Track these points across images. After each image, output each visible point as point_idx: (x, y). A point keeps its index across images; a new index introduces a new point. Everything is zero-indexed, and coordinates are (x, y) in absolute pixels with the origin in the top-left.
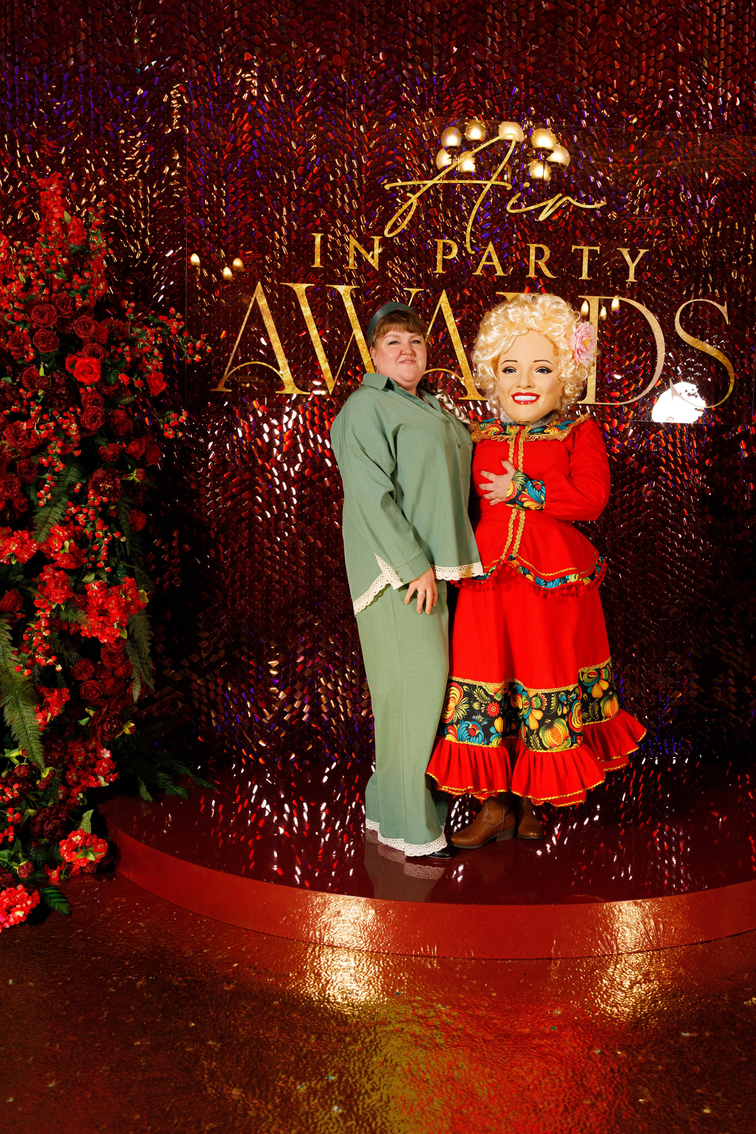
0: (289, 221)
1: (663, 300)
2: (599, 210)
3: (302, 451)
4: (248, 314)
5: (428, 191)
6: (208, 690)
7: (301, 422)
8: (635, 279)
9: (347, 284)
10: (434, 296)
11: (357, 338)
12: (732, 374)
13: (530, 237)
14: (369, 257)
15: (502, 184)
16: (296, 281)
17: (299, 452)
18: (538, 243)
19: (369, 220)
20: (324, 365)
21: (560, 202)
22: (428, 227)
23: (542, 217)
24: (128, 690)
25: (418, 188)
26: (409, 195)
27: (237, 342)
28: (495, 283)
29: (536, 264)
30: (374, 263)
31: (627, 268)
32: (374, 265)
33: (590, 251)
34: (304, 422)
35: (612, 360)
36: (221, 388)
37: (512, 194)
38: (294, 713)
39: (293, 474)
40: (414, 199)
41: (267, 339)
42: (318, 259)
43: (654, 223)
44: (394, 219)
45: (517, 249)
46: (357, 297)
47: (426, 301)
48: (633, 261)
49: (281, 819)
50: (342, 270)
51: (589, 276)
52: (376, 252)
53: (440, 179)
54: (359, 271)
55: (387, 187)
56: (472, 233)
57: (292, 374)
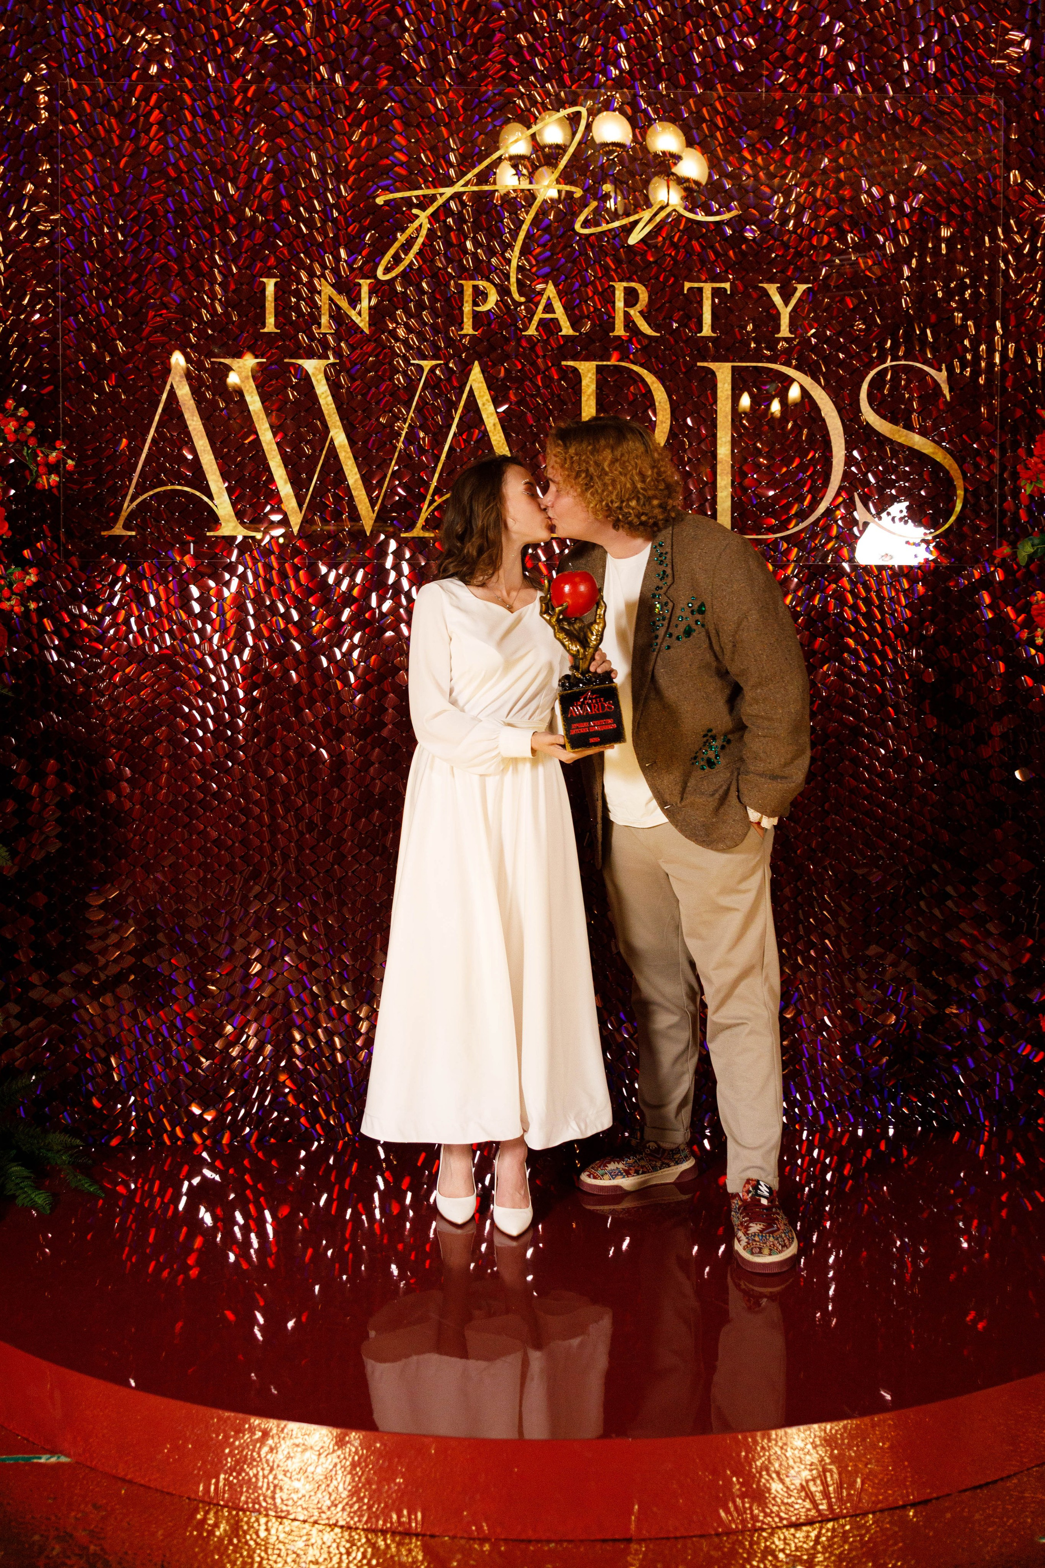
0: (226, 262)
1: (840, 365)
2: (727, 224)
3: (253, 627)
4: (160, 410)
5: (446, 204)
6: (106, 1020)
7: (251, 580)
8: (791, 332)
9: (320, 358)
10: (462, 371)
11: (336, 443)
12: (959, 483)
13: (615, 271)
14: (353, 314)
15: (567, 188)
16: (235, 355)
17: (248, 628)
18: (630, 280)
19: (352, 253)
20: (285, 488)
21: (663, 214)
22: (450, 262)
23: (634, 239)
25: (430, 200)
26: (414, 211)
27: (144, 456)
28: (560, 348)
29: (627, 315)
30: (362, 322)
31: (777, 316)
32: (361, 325)
33: (714, 290)
34: (256, 580)
35: (757, 464)
36: (118, 530)
37: (582, 203)
38: (246, 1059)
39: (238, 667)
40: (423, 217)
41: (193, 451)
42: (270, 320)
44: (392, 251)
45: (595, 291)
46: (337, 378)
47: (449, 380)
48: (786, 304)
49: (229, 1234)
50: (311, 337)
51: (713, 330)
52: (364, 304)
53: (465, 185)
54: (338, 337)
55: (380, 201)
56: (520, 269)
57: (234, 505)
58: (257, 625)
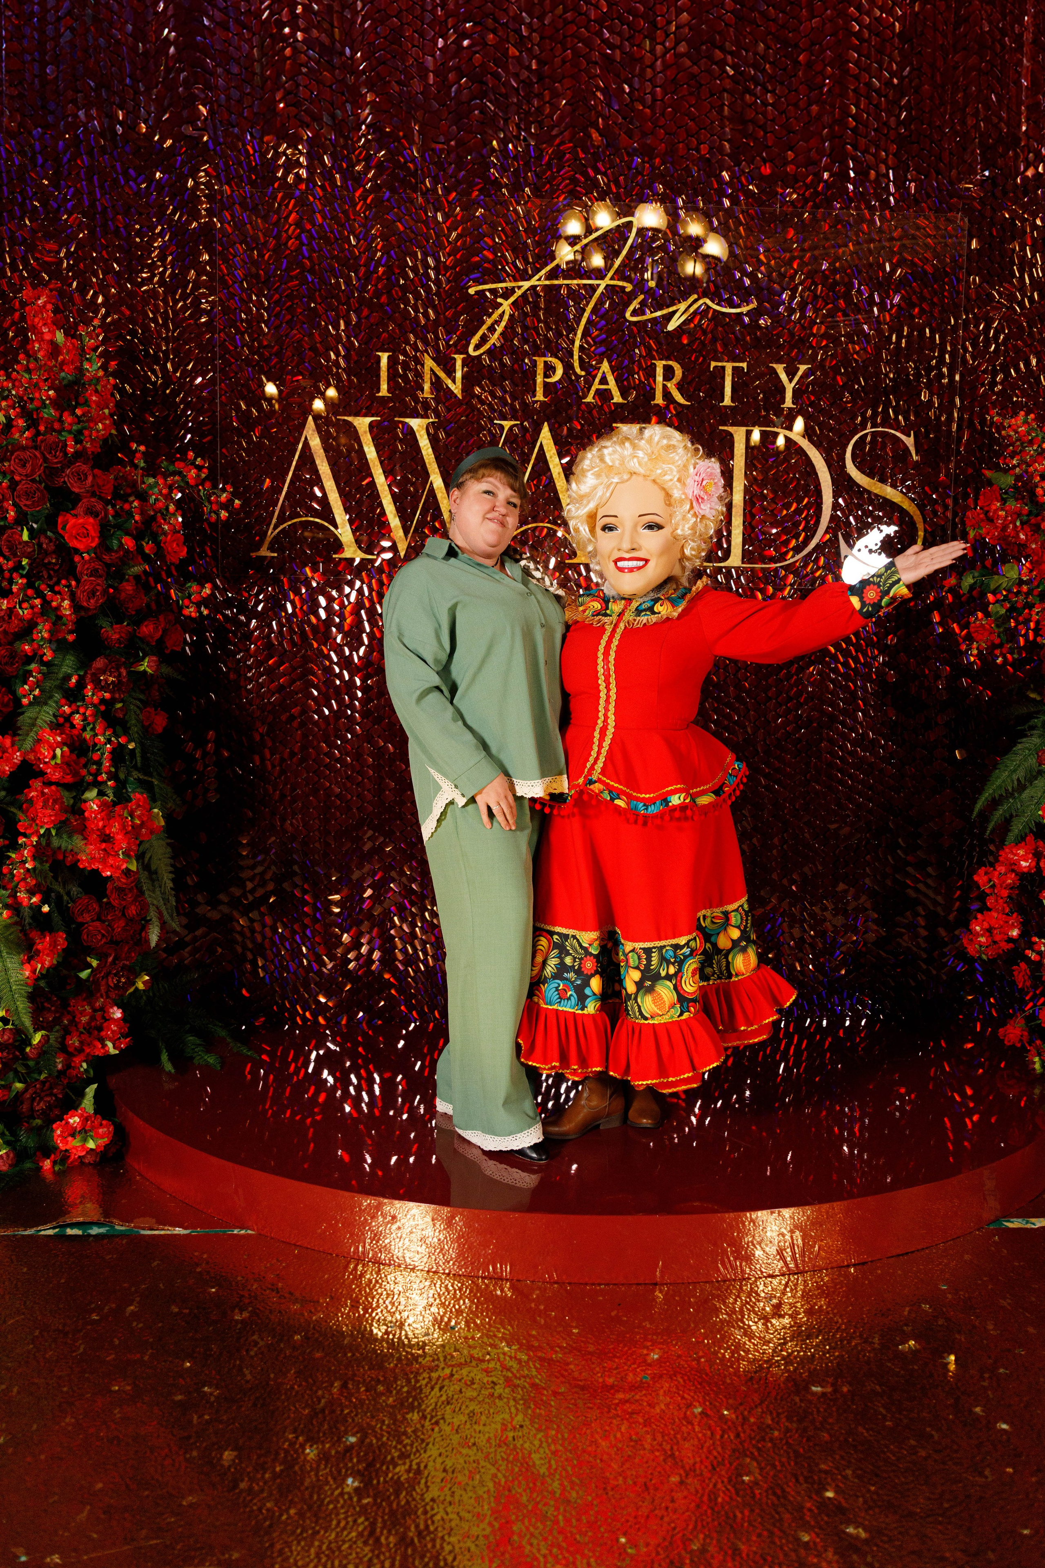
0: (348, 337)
1: (831, 429)
2: (746, 315)
3: (368, 630)
4: (296, 457)
5: (524, 295)
6: (253, 931)
7: (366, 593)
8: (793, 403)
9: (422, 417)
10: (533, 430)
11: (435, 486)
12: (920, 526)
13: (657, 351)
14: (449, 382)
15: (620, 283)
16: (357, 414)
17: (365, 631)
18: (668, 359)
19: (449, 333)
20: (394, 521)
21: (695, 306)
22: (526, 341)
23: (672, 326)
24: (143, 934)
25: (512, 291)
26: (499, 300)
27: (284, 493)
28: (611, 412)
29: (665, 387)
30: (456, 388)
31: (783, 389)
32: (456, 392)
33: (734, 368)
34: (370, 594)
35: (764, 509)
36: (264, 552)
37: (631, 296)
38: (361, 962)
39: (356, 660)
40: (506, 305)
41: (322, 489)
42: (384, 386)
43: (819, 329)
44: (480, 333)
45: (640, 367)
46: (436, 433)
47: (524, 436)
48: (791, 381)
49: (346, 1092)
50: (416, 399)
51: (733, 400)
52: (459, 375)
53: (539, 280)
54: (437, 400)
55: (472, 291)
56: (581, 348)
57: (354, 532)
58: (371, 629)
